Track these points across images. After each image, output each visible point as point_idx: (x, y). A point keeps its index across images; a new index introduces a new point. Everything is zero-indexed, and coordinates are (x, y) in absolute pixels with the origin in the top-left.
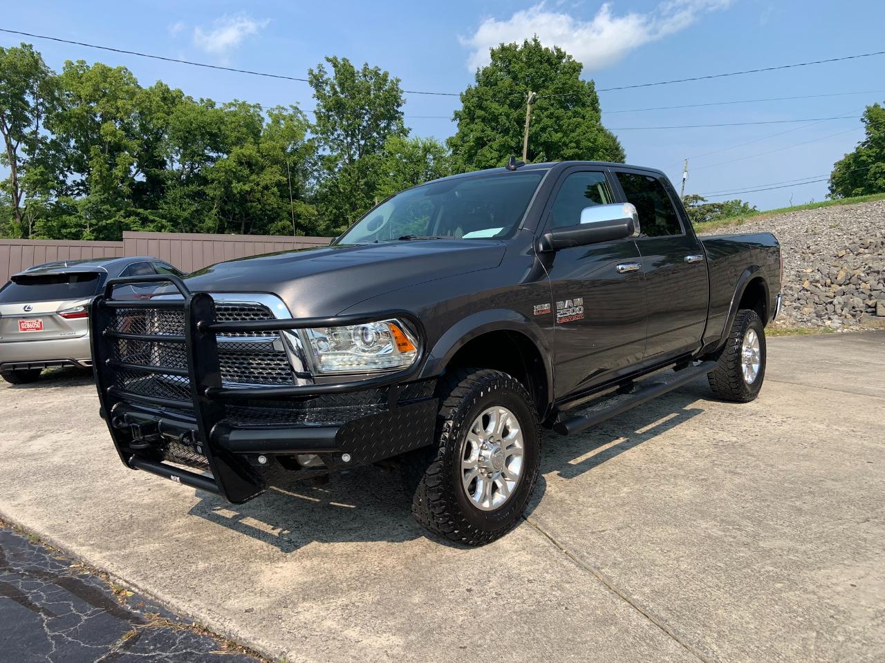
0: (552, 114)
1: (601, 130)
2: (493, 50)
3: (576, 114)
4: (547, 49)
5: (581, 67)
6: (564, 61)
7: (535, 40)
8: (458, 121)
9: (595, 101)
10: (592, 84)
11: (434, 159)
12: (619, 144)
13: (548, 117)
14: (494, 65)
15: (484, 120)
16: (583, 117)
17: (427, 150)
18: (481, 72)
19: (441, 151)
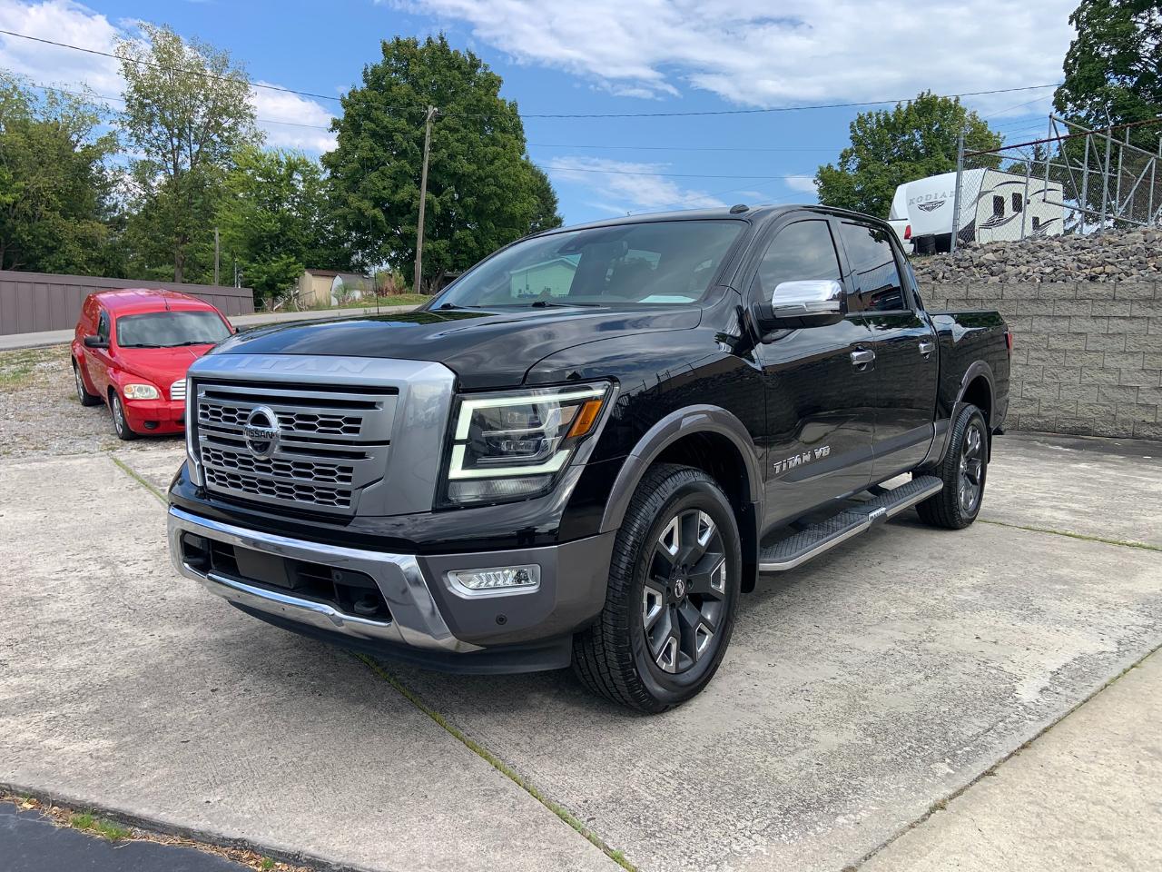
0: (463, 138)
1: (525, 166)
2: (385, 44)
3: (494, 141)
4: (457, 52)
5: (500, 81)
6: (479, 71)
7: (442, 39)
8: (338, 133)
9: (518, 128)
10: (514, 106)
11: (304, 181)
12: (549, 185)
13: (458, 141)
14: (387, 63)
15: (374, 134)
16: (504, 147)
17: (292, 167)
18: (369, 70)
19: (314, 171)
